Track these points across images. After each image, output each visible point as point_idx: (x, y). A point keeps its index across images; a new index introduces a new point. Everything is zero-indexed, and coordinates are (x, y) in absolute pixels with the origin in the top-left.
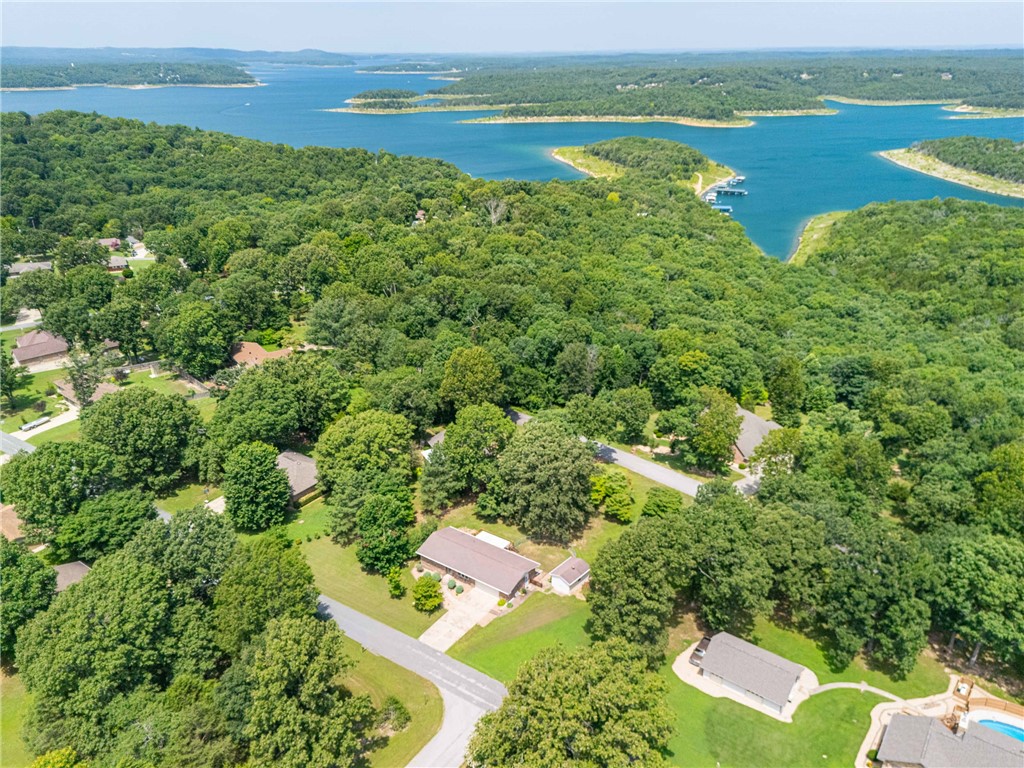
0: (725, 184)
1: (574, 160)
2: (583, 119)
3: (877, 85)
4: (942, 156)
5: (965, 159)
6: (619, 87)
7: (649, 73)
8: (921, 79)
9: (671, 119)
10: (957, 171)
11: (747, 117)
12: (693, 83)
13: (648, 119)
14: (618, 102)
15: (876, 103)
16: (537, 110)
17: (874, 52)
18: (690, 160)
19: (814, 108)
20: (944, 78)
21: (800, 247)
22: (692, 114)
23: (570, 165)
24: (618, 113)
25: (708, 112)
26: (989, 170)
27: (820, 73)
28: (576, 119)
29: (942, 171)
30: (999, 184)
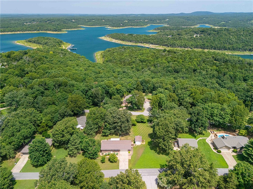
0: (70, 47)
1: (24, 44)
2: (19, 32)
3: (90, 22)
4: (113, 37)
5: (118, 38)
6: (25, 23)
7: (32, 20)
8: (99, 21)
9: (45, 32)
10: (117, 40)
11: (65, 31)
12: (46, 22)
13: (38, 32)
14: (28, 28)
15: (92, 27)
16: (3, 30)
17: (84, 15)
18: (59, 42)
19: (79, 28)
20: (103, 21)
21: (97, 60)
22: (50, 30)
23: (23, 45)
24: (29, 31)
25: (55, 30)
26: (123, 40)
27: (77, 20)
28: (16, 33)
29: (114, 41)
30: (126, 43)
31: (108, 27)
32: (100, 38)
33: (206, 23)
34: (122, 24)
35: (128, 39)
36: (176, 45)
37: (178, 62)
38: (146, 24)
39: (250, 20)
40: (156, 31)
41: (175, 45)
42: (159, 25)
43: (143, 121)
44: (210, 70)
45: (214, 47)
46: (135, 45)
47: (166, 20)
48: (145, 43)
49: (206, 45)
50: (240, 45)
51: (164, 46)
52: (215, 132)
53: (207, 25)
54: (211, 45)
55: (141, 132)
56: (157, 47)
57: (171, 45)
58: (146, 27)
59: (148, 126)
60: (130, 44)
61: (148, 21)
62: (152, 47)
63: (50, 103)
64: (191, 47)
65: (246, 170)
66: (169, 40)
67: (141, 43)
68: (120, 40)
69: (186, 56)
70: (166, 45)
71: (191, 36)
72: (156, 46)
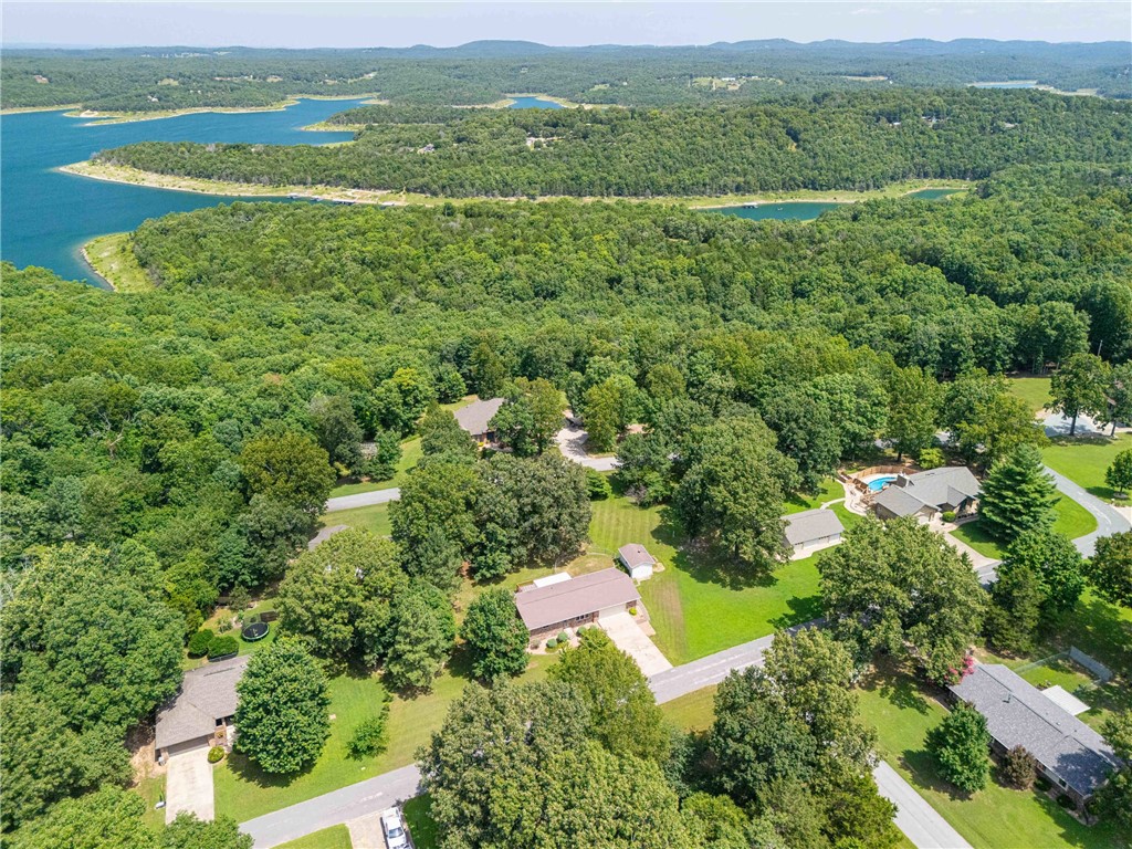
4: (138, 164)
5: (169, 165)
8: (14, 82)
10: (169, 178)
20: (39, 81)
26: (203, 174)
29: (151, 180)
30: (222, 190)
31: (83, 115)
32: (62, 169)
33: (534, 91)
34: (152, 94)
35: (228, 171)
36: (467, 187)
37: (536, 255)
38: (280, 95)
39: (691, 77)
40: (341, 128)
41: (462, 186)
42: (341, 98)
43: (599, 490)
44: (668, 272)
45: (615, 187)
46: (275, 195)
47: (366, 77)
48: (321, 182)
49: (584, 178)
50: (701, 172)
51: (415, 192)
52: (854, 476)
53: (543, 98)
54: (602, 179)
55: (616, 532)
56: (383, 198)
57: (444, 187)
58: (281, 107)
59: (625, 507)
60: (247, 190)
61: (279, 79)
62: (360, 201)
63: (132, 503)
64: (532, 192)
65: (1052, 550)
66: (431, 163)
67: (301, 186)
68: (189, 174)
69: (553, 226)
70: (421, 187)
71: (514, 143)
72: (379, 193)
